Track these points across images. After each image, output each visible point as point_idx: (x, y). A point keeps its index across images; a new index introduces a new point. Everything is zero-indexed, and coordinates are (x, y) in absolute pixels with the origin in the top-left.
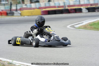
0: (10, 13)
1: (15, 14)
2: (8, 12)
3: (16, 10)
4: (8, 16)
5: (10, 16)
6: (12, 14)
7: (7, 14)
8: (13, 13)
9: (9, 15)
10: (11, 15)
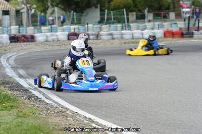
0: (187, 34)
1: (195, 36)
2: (184, 32)
3: (198, 29)
4: (182, 39)
5: (187, 39)
6: (191, 35)
7: (182, 35)
8: (193, 34)
9: (185, 36)
10: (188, 37)
